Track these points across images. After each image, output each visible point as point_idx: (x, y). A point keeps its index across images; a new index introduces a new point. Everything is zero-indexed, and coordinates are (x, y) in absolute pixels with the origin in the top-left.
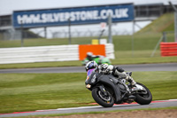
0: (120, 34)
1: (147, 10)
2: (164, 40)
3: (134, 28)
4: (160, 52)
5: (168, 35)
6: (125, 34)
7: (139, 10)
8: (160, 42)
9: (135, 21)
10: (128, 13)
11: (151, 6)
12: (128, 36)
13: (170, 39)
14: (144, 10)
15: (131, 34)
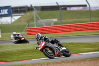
0: (4, 23)
1: (19, 9)
2: (28, 26)
3: (11, 20)
4: (26, 33)
5: (31, 23)
6: (7, 23)
7: (14, 10)
8: (26, 27)
9: (12, 16)
10: (8, 12)
11: (20, 8)
12: (8, 24)
13: (32, 26)
14: (17, 10)
15: (10, 23)
